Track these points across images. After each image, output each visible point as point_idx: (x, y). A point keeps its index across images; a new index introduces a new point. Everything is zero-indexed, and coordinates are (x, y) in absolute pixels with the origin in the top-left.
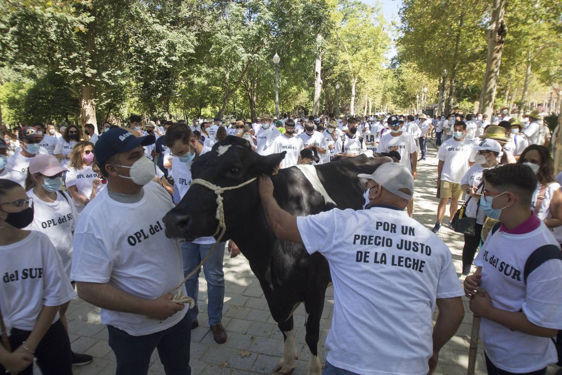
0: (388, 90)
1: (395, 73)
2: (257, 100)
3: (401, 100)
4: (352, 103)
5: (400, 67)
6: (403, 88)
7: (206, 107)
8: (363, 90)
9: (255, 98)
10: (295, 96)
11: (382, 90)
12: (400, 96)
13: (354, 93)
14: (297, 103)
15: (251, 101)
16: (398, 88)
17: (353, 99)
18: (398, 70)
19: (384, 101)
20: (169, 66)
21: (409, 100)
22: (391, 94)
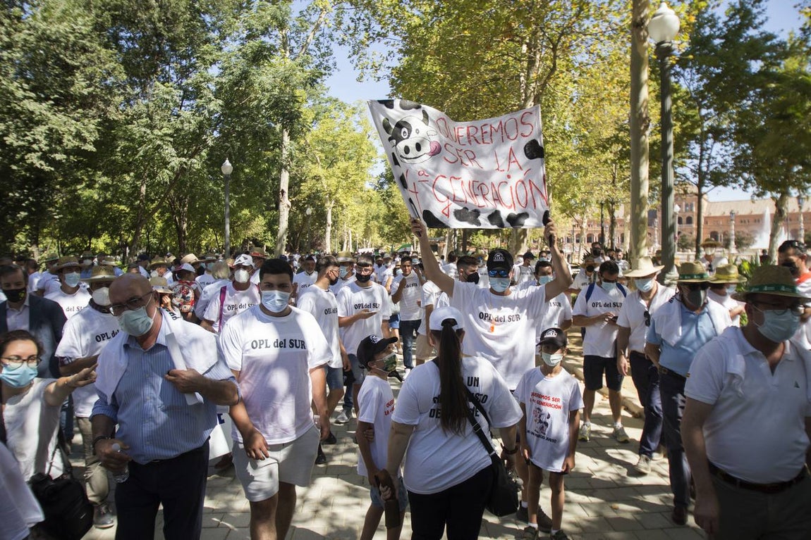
0: (373, 218)
1: (383, 195)
2: (188, 228)
3: (391, 231)
4: (328, 235)
5: (390, 187)
6: (394, 216)
7: (98, 236)
8: (341, 217)
9: (185, 226)
10: (246, 224)
11: (363, 219)
12: (390, 226)
13: (330, 221)
14: (250, 233)
15: (179, 230)
16: (388, 216)
17: (329, 229)
18: (387, 192)
19: (367, 232)
20: (47, 168)
21: (402, 232)
22: (376, 223)
